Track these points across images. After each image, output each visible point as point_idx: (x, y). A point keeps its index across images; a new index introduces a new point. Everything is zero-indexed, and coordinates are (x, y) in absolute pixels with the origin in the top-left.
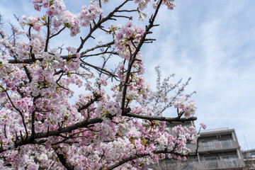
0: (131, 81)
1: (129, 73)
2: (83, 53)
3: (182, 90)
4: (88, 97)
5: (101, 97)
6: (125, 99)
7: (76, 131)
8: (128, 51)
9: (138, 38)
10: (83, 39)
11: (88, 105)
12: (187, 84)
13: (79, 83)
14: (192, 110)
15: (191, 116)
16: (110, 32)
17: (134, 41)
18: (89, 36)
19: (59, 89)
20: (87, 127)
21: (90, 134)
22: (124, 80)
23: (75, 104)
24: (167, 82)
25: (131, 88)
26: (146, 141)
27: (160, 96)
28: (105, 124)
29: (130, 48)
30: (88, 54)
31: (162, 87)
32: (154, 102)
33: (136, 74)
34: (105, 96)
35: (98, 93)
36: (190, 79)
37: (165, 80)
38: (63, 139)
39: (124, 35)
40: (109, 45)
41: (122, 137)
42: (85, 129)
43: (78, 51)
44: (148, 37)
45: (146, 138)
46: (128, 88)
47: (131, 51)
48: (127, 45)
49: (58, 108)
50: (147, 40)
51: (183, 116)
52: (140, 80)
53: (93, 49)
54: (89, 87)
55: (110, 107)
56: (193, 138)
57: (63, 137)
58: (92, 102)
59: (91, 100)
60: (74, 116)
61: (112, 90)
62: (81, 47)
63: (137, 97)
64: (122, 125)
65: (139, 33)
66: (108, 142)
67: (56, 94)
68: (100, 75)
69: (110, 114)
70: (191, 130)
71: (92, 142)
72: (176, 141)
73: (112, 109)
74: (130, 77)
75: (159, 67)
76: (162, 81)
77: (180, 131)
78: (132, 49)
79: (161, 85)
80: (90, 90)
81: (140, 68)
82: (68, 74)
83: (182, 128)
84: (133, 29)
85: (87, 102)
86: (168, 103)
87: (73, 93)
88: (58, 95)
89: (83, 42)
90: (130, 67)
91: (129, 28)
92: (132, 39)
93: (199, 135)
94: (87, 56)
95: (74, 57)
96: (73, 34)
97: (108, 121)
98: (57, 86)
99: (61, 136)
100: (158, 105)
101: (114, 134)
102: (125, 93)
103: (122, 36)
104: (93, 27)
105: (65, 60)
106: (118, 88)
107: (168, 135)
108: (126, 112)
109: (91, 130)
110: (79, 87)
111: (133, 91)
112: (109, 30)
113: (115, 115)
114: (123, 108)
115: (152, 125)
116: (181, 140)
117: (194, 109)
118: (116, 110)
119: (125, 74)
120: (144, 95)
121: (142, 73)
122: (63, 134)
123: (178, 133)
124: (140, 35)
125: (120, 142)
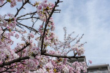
0: (46, 34)
1: (45, 30)
2: (18, 18)
3: (79, 41)
4: (22, 45)
5: (30, 44)
6: (43, 45)
7: (14, 64)
8: (45, 17)
9: (51, 9)
10: (18, 9)
11: (22, 49)
12: (82, 37)
13: (17, 36)
14: (82, 52)
15: (82, 55)
16: (35, 5)
17: (48, 11)
18: (22, 7)
19: (4, 39)
20: (20, 62)
21: (22, 66)
22: (43, 34)
23: (14, 48)
24: (70, 36)
25: (47, 39)
26: (56, 70)
27: (66, 44)
28: (31, 60)
29: (46, 15)
30: (21, 18)
31: (67, 39)
32: (62, 48)
33: (50, 30)
34: (33, 44)
35: (29, 42)
36: (83, 35)
37: (69, 35)
38: (6, 69)
39: (43, 7)
40: (34, 13)
41: (41, 68)
42: (19, 63)
43: (15, 16)
44: (56, 8)
45: (56, 69)
46: (45, 39)
47: (47, 17)
48: (45, 13)
49: (3, 51)
50: (56, 10)
51: (77, 56)
52: (52, 34)
53: (24, 16)
54: (23, 39)
55: (34, 49)
56: (84, 69)
57: (6, 68)
58: (25, 47)
59: (24, 46)
60: (12, 55)
61: (36, 39)
62: (17, 14)
63: (50, 44)
64: (41, 60)
65: (51, 6)
66: (34, 71)
67: (2, 42)
68: (30, 31)
69: (34, 54)
70: (83, 64)
71: (24, 71)
72: (75, 71)
73: (35, 51)
74: (46, 32)
75: (65, 27)
76: (67, 36)
77: (77, 65)
78: (47, 16)
79: (67, 38)
80: (24, 40)
81: (52, 27)
82: (9, 30)
83: (78, 63)
84: (47, 3)
85: (21, 47)
86: (70, 49)
87: (13, 42)
88: (3, 43)
89: (18, 11)
90: (46, 26)
91: (45, 3)
92: (47, 9)
93: (88, 67)
94: (21, 19)
95: (13, 20)
96: (12, 6)
97: (32, 58)
98: (2, 37)
99: (4, 67)
100: (65, 49)
101: (37, 66)
102: (43, 42)
103: (41, 8)
104: (24, 2)
105: (7, 22)
106: (39, 38)
107: (70, 67)
108: (43, 53)
109: (23, 64)
110: (17, 38)
111: (48, 40)
112: (34, 4)
113: (37, 55)
114: (41, 50)
115: (59, 60)
116: (77, 70)
117: (83, 51)
118: (37, 52)
119: (43, 30)
120: (55, 43)
121: (53, 30)
122: (6, 66)
123: (76, 66)
124: (52, 7)
125: (40, 71)
